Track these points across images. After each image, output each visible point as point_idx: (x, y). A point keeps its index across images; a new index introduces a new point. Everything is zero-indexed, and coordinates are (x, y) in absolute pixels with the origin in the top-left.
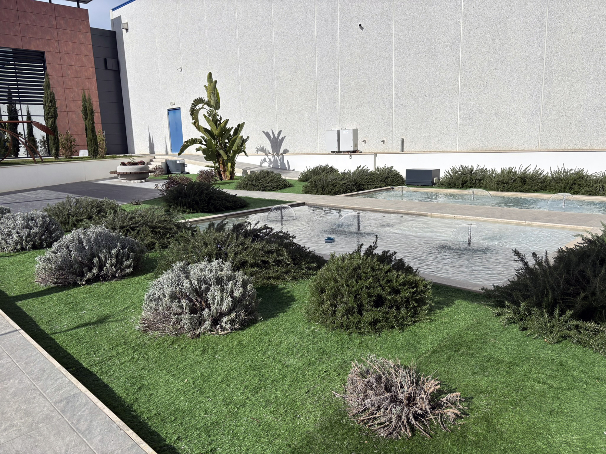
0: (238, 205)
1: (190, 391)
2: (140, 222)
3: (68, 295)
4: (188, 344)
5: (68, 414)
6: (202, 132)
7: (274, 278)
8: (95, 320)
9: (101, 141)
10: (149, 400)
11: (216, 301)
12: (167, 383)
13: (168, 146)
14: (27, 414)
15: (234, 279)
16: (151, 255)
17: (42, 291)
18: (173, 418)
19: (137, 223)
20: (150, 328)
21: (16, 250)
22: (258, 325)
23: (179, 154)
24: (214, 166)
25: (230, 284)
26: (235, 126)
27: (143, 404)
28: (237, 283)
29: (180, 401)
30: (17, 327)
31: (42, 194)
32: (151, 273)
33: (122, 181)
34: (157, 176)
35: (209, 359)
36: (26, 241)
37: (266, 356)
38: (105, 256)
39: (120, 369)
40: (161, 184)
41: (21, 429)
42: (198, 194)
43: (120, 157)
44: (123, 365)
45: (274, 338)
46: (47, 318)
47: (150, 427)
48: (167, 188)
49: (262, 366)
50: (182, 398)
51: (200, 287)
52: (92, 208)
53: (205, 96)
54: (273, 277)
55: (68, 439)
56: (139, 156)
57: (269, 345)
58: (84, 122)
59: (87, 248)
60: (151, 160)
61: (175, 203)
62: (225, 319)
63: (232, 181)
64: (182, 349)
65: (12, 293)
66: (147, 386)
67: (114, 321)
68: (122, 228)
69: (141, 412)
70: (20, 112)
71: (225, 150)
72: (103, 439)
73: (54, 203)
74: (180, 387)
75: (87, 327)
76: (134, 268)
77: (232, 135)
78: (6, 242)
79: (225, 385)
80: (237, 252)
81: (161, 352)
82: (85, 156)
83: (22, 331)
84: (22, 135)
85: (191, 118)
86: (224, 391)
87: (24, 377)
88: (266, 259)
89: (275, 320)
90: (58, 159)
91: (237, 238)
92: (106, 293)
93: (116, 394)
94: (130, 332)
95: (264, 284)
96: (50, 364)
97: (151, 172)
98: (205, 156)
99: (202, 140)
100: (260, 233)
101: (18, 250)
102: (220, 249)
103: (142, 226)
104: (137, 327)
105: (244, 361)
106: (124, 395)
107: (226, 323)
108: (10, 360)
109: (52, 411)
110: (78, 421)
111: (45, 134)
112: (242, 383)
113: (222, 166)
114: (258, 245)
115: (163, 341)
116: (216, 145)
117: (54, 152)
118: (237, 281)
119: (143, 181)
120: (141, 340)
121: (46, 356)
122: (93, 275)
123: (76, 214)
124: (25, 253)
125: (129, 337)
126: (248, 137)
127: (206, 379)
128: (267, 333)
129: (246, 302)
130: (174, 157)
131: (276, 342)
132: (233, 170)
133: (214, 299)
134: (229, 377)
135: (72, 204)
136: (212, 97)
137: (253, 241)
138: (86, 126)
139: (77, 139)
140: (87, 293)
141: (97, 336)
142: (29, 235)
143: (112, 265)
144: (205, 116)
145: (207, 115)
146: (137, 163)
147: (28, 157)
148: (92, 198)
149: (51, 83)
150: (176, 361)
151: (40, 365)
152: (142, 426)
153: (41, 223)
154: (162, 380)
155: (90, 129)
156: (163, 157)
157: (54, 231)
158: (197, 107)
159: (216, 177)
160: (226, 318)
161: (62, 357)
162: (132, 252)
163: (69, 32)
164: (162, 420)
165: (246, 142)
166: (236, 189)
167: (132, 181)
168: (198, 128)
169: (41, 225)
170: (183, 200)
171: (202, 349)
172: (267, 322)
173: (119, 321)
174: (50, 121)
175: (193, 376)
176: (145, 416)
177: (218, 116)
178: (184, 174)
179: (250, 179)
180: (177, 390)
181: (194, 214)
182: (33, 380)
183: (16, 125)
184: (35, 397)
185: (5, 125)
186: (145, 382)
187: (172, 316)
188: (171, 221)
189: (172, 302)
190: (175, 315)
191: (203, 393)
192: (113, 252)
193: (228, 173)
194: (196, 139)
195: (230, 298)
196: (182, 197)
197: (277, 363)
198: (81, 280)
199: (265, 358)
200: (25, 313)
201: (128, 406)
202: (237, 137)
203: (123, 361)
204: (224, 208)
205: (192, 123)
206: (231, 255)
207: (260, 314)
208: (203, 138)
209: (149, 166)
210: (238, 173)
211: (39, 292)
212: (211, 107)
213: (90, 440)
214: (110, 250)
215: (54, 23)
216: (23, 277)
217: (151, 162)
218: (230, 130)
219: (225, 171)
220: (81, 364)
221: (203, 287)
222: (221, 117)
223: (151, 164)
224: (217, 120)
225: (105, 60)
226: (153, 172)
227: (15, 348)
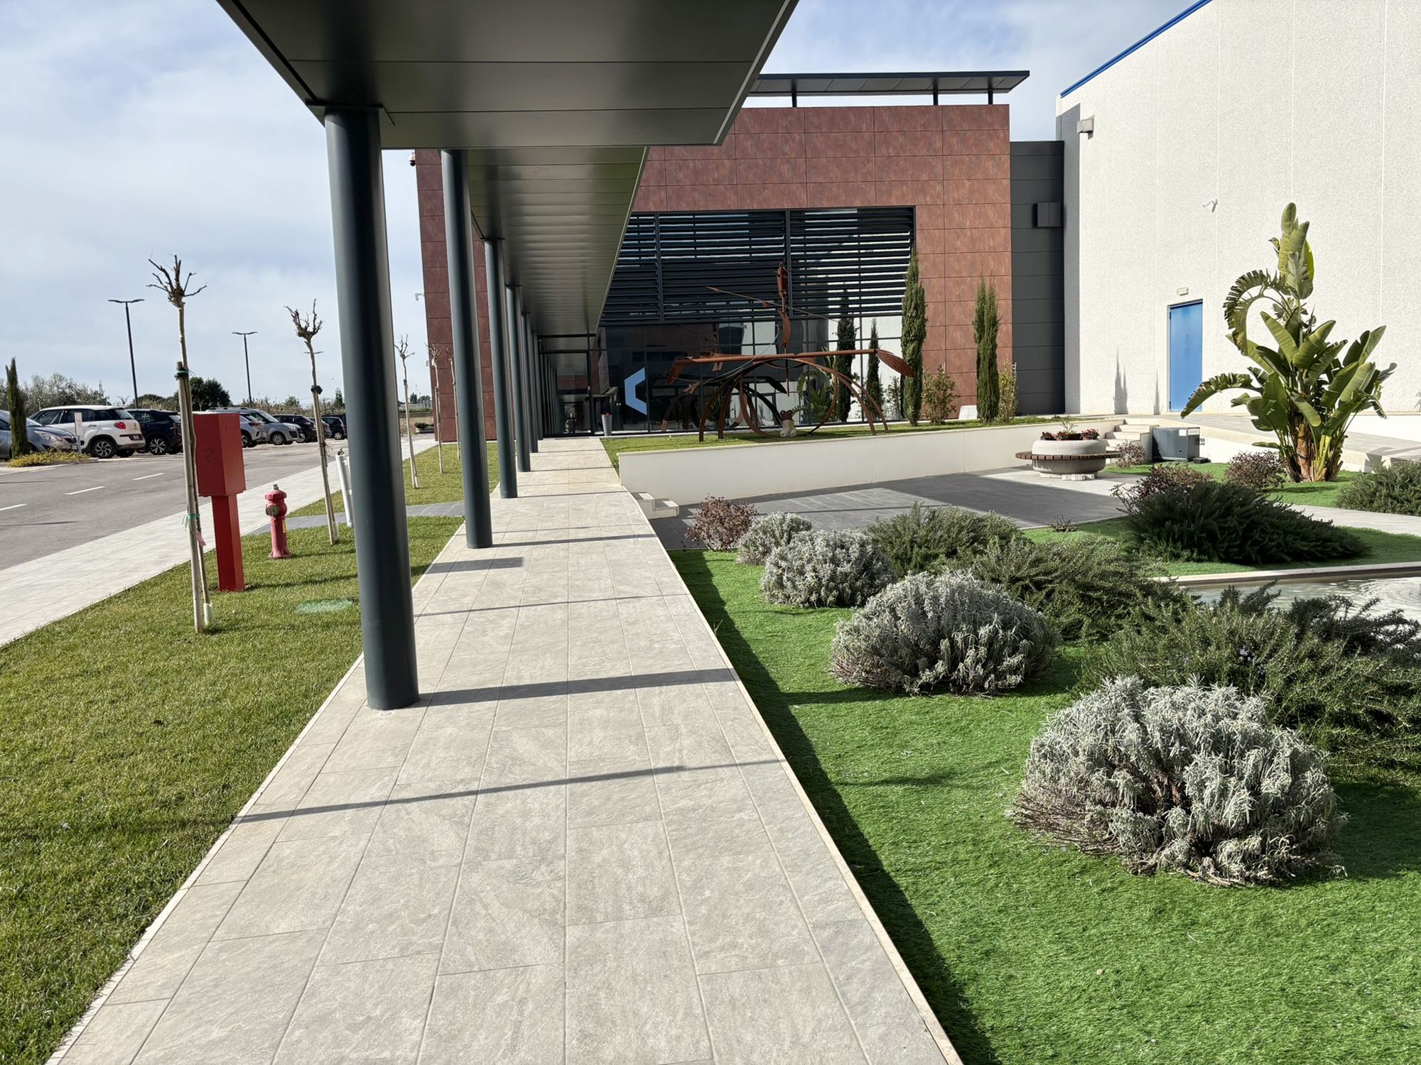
0: (1334, 549)
1: (1103, 1000)
2: (1056, 570)
3: (881, 711)
4: (1121, 883)
5: (833, 958)
6: (1252, 357)
7: (1406, 767)
8: (923, 775)
9: (1005, 386)
10: (1002, 988)
11: (1207, 793)
12: (1052, 962)
13: (1160, 395)
14: (763, 931)
15: (1266, 744)
16: (1070, 651)
17: (837, 692)
18: (1050, 1053)
19: (1050, 573)
20: (1035, 822)
21: (808, 603)
22: (1328, 886)
23: (1184, 414)
24: (1278, 443)
25: (1253, 756)
26: (1355, 337)
27: (987, 991)
28: (1276, 760)
29: (1074, 1015)
30: (781, 756)
31: (876, 496)
32: (1065, 695)
33: (1042, 475)
34: (1127, 466)
35: (1170, 937)
36: (827, 587)
37: (1338, 977)
38: (965, 640)
39: (956, 896)
40: (1128, 486)
41: (746, 957)
42: (1216, 514)
43: (1044, 421)
44: (961, 890)
45: (1374, 935)
46: (837, 749)
47: (994, 1050)
48: (1143, 495)
49: (1320, 1002)
50: (1081, 1012)
51: (1167, 748)
52: (959, 532)
53: (1271, 265)
54: (1402, 763)
55: (822, 1008)
56: (1089, 418)
57: (1354, 950)
58: (976, 345)
59: (930, 615)
60: (1116, 429)
61: (1154, 534)
62: (1229, 846)
63: (1329, 484)
64: (1103, 891)
65: (787, 686)
66: (1004, 954)
67: (962, 787)
68: (1014, 580)
69: (980, 1009)
70: (858, 333)
71: (1318, 402)
72: (887, 1035)
73: (888, 517)
74: (1082, 984)
75: (906, 787)
76: (1026, 676)
77: (1341, 361)
78: (795, 587)
79: (1199, 1016)
80: (1293, 675)
81: (1052, 885)
82: (970, 418)
83: (786, 765)
84: (858, 378)
85: (1225, 323)
86: (1193, 1031)
87: (773, 856)
88: (1385, 707)
89: (1387, 886)
90: (916, 425)
91: (1300, 637)
92: (957, 721)
93: (935, 948)
94: (990, 818)
95: (1372, 779)
96: (822, 844)
97: (1110, 457)
98: (1256, 418)
99: (1252, 377)
100: (1378, 633)
101: (811, 605)
102: (1246, 660)
103: (1061, 582)
104: (1009, 813)
105: (1266, 970)
106: (950, 957)
107: (1229, 856)
108: (756, 816)
109: (806, 941)
110: (849, 978)
111: (898, 375)
112: (1249, 1027)
113: (1302, 444)
114: (1363, 665)
115: (1062, 859)
116: (1291, 390)
117: (910, 410)
118: (1274, 753)
119: (1090, 476)
120: (1012, 843)
121: (817, 826)
122: (936, 678)
123: (927, 541)
124: (823, 611)
125: (987, 829)
126: (1393, 366)
127: (1152, 986)
128: (1354, 917)
129: (1298, 815)
130: (1171, 421)
131: (1378, 948)
132: (1337, 455)
133: (1201, 786)
134: (1214, 1001)
135: (922, 521)
136: (1291, 267)
137: (1348, 653)
138: (979, 354)
139: (958, 384)
140: (918, 713)
141: (922, 810)
142: (832, 578)
143: (977, 661)
144: (1266, 317)
145: (1273, 315)
146: (1079, 435)
147: (863, 422)
148: (965, 509)
149: (920, 270)
150: (1084, 916)
151: (803, 841)
152: (975, 1040)
153: (856, 555)
154: (1040, 952)
155: (987, 360)
156: (1145, 421)
157: (879, 573)
158: (1246, 296)
159: (1280, 471)
160: (1231, 845)
161: (848, 836)
162: (1026, 637)
163: (966, 158)
164: (1024, 1046)
165: (1383, 379)
166: (1339, 505)
167: (1064, 477)
168: (1244, 347)
169: (857, 559)
170: (1176, 528)
171: (1154, 905)
172: (1359, 885)
173: (973, 788)
174: (911, 347)
175: (1118, 966)
176: (988, 1022)
177: (1305, 312)
178: (1196, 462)
179: (1384, 480)
180: (1073, 988)
181: (1200, 565)
182: (786, 867)
183: (849, 358)
184: (781, 903)
185: (832, 359)
186: (1001, 943)
187: (1088, 805)
188: (1132, 575)
189: (1092, 770)
190: (1096, 804)
191: (1137, 1018)
192: (984, 631)
193: (1319, 465)
194: (1234, 376)
195: (1245, 794)
196: (1174, 521)
197: (1370, 1008)
198: (912, 683)
199: (1332, 983)
200: (801, 730)
201: (954, 984)
202: (1357, 366)
203: (962, 880)
204: (1288, 554)
205: (1227, 336)
206: (1277, 682)
207: (1339, 857)
208: (1255, 372)
209: (1109, 441)
210: (1352, 461)
211: (832, 693)
212: (1287, 293)
213: (862, 1026)
214: (976, 625)
215: (939, 145)
216: (811, 658)
217: (1115, 434)
218: (1336, 348)
219: (1310, 458)
220: (879, 862)
221: (1175, 750)
222: (1312, 317)
223: (1114, 438)
224: (1301, 324)
225: (1035, 208)
226: (1115, 457)
227: (768, 795)
